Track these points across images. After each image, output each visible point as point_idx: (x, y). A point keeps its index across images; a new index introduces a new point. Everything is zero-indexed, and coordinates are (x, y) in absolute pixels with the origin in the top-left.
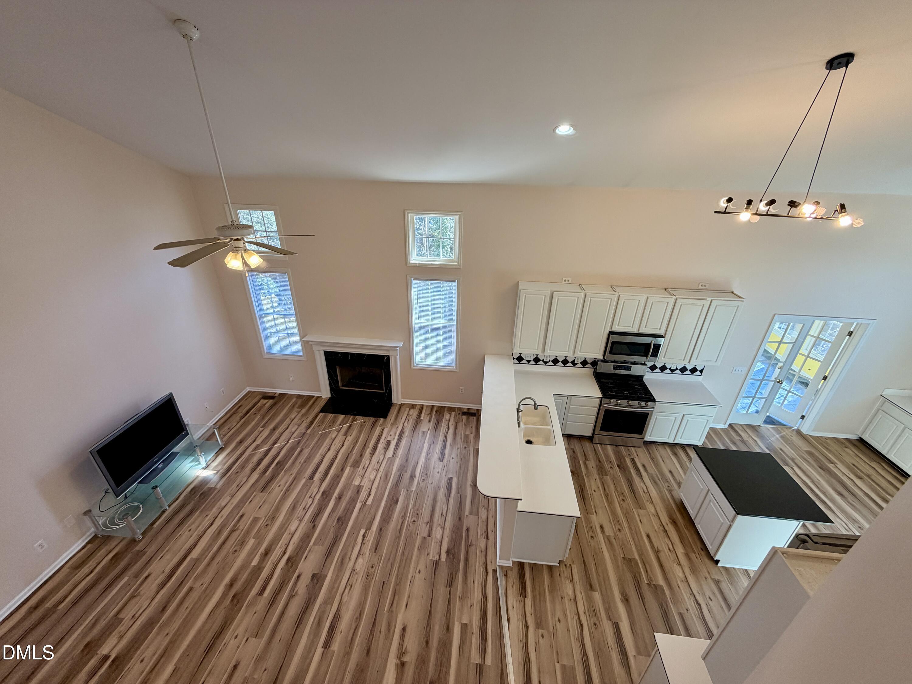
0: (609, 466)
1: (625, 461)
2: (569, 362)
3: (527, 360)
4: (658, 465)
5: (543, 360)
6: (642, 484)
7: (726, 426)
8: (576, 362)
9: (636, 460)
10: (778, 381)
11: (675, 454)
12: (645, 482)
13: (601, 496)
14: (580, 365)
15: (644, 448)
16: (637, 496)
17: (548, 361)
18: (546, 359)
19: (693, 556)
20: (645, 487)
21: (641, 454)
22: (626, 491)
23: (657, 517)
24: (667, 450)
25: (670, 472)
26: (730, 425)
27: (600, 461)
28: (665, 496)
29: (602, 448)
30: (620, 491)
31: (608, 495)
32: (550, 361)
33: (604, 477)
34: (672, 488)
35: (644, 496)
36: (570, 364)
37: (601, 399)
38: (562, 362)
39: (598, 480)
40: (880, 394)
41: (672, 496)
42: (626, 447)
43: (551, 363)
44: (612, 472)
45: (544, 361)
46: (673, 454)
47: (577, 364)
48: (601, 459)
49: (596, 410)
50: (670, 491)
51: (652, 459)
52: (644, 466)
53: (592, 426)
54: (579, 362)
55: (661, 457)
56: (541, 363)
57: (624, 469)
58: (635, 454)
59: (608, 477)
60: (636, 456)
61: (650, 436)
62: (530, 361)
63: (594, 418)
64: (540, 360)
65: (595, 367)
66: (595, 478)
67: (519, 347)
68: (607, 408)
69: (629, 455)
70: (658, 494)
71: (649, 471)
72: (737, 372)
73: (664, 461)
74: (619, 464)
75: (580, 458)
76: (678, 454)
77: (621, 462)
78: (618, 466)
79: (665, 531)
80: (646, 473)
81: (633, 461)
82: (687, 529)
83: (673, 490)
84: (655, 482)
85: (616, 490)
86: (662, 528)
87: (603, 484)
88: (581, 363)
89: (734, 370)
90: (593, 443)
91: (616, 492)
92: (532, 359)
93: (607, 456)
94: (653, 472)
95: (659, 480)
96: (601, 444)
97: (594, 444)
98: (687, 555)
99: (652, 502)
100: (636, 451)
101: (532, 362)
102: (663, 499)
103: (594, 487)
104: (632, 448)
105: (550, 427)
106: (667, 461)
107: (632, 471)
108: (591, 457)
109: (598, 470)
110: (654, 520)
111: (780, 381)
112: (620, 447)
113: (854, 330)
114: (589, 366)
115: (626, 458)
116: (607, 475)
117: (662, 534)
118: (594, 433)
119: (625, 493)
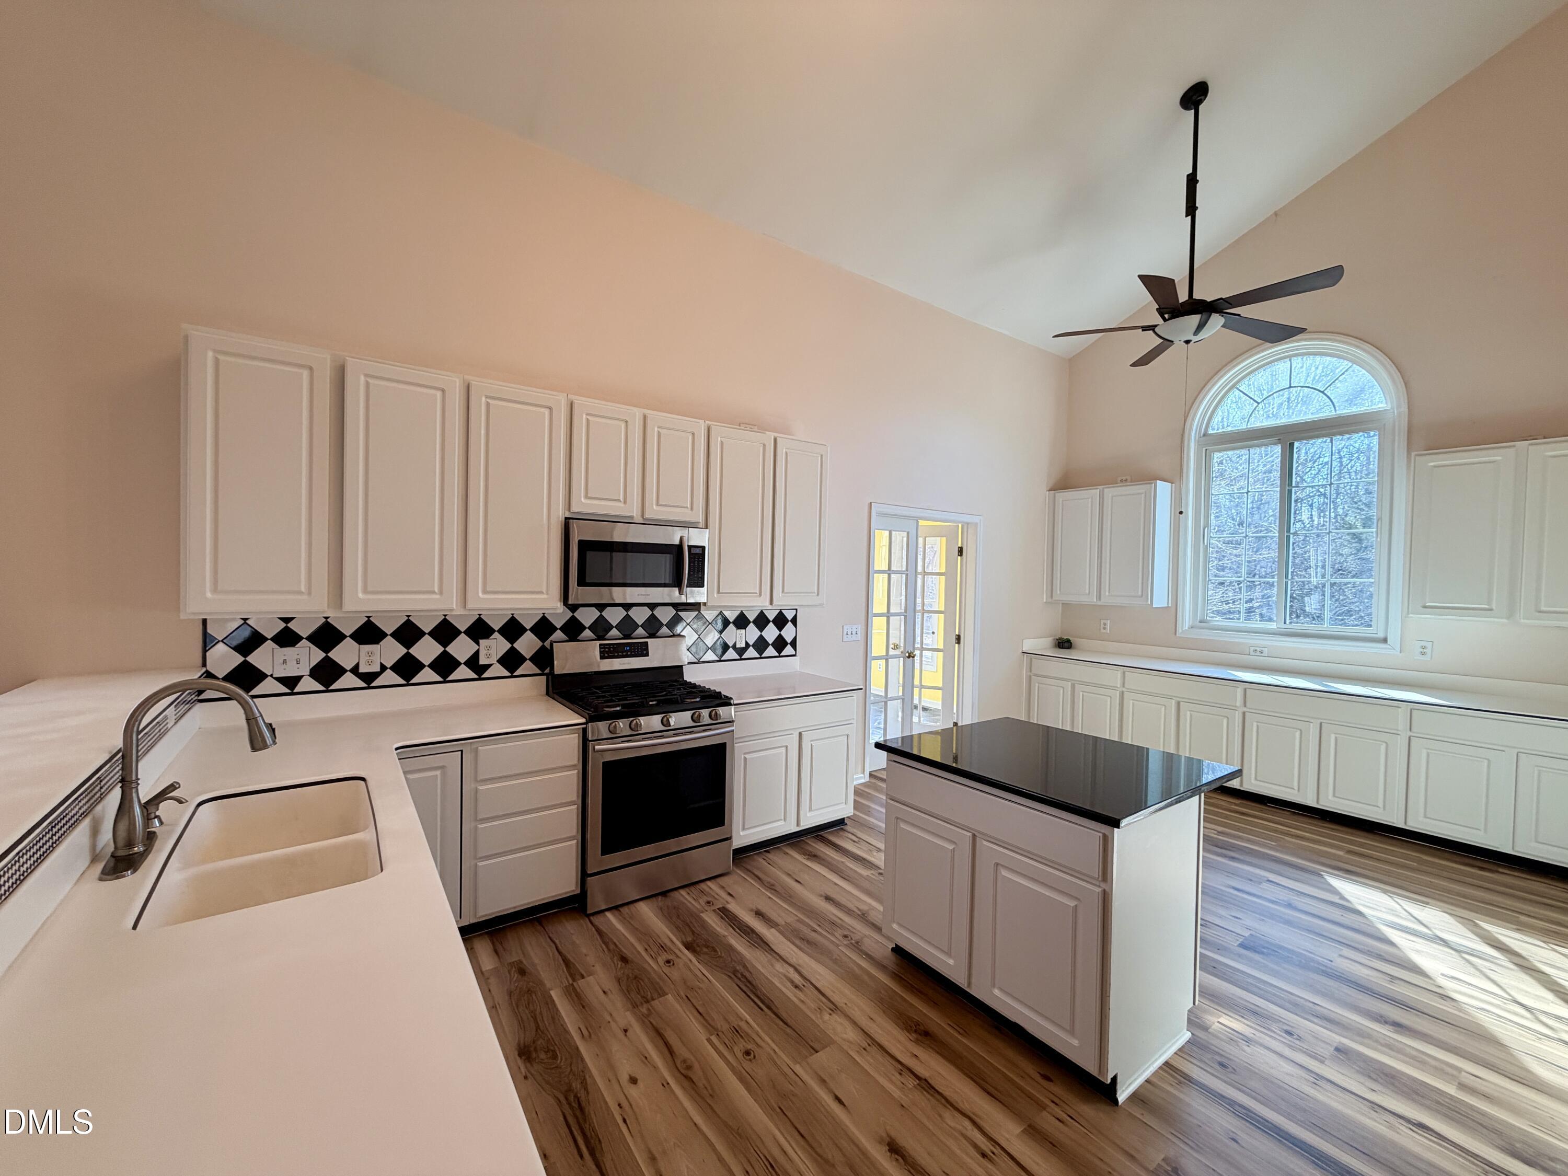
0: (660, 960)
1: (704, 925)
2: (459, 664)
3: (281, 680)
4: (790, 896)
5: (355, 670)
6: (779, 967)
7: (867, 779)
8: (483, 661)
9: (733, 907)
10: (907, 655)
11: (814, 857)
12: (782, 953)
13: (665, 1084)
14: (498, 670)
15: (739, 872)
16: (784, 1015)
17: (378, 669)
18: (369, 663)
19: (1047, 1121)
20: (791, 970)
21: (738, 890)
22: (744, 1012)
23: (874, 1050)
24: (792, 857)
25: (828, 898)
26: (871, 775)
27: (624, 960)
28: (856, 969)
29: (624, 920)
30: (725, 1027)
31: (689, 1068)
32: (383, 668)
33: (655, 1003)
34: (856, 937)
35: (802, 996)
36: (463, 672)
37: (585, 731)
38: (431, 666)
39: (637, 1029)
40: (1021, 651)
41: (869, 957)
42: (692, 888)
43: (389, 677)
44: (675, 974)
45: (362, 669)
46: (808, 859)
47: (488, 666)
48: (627, 952)
49: (573, 776)
50: (857, 946)
51: (771, 887)
52: (759, 914)
53: (573, 845)
54: (493, 660)
55: (789, 875)
56: (348, 680)
57: (707, 947)
58: (724, 895)
59: (670, 995)
60: (729, 899)
61: (744, 829)
62: (298, 679)
63: (573, 811)
64: (343, 671)
65: (547, 671)
66: (623, 1023)
67: (215, 590)
68: (610, 757)
69: (708, 902)
70: (834, 971)
71: (780, 921)
72: (850, 636)
73: (799, 882)
74: (689, 939)
75: (548, 984)
76: (819, 853)
77: (693, 932)
78: (688, 946)
79: (925, 1085)
80: (773, 930)
81: (725, 914)
82: (965, 1033)
83: (862, 938)
84: (809, 942)
85: (711, 1028)
86: (911, 1082)
87: (658, 1034)
88: (498, 661)
89: (845, 633)
90: (588, 916)
91: (713, 1038)
92: (304, 670)
93: (645, 934)
94: (790, 919)
95: (815, 931)
96: (615, 908)
97: (595, 919)
98: (1034, 1132)
99: (835, 1008)
100: (723, 887)
101: (308, 683)
102: (853, 978)
103: (626, 1068)
104: (709, 883)
105: (367, 836)
106: (804, 877)
107: (733, 942)
108: (591, 959)
109: (626, 992)
110: (870, 1062)
111: (909, 654)
112: (675, 894)
113: (962, 543)
114: (527, 667)
115: (704, 916)
116: (665, 994)
117: (922, 1100)
118: (584, 875)
119: (743, 1024)
